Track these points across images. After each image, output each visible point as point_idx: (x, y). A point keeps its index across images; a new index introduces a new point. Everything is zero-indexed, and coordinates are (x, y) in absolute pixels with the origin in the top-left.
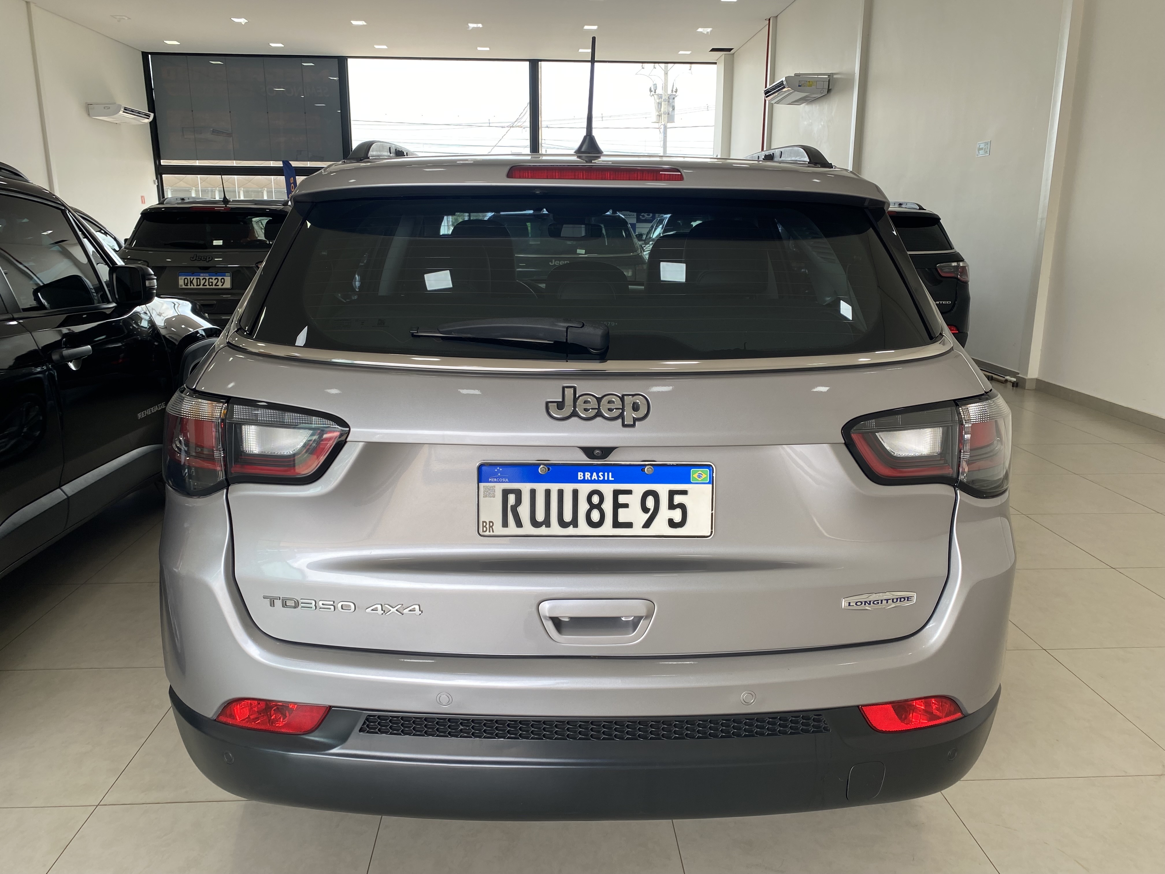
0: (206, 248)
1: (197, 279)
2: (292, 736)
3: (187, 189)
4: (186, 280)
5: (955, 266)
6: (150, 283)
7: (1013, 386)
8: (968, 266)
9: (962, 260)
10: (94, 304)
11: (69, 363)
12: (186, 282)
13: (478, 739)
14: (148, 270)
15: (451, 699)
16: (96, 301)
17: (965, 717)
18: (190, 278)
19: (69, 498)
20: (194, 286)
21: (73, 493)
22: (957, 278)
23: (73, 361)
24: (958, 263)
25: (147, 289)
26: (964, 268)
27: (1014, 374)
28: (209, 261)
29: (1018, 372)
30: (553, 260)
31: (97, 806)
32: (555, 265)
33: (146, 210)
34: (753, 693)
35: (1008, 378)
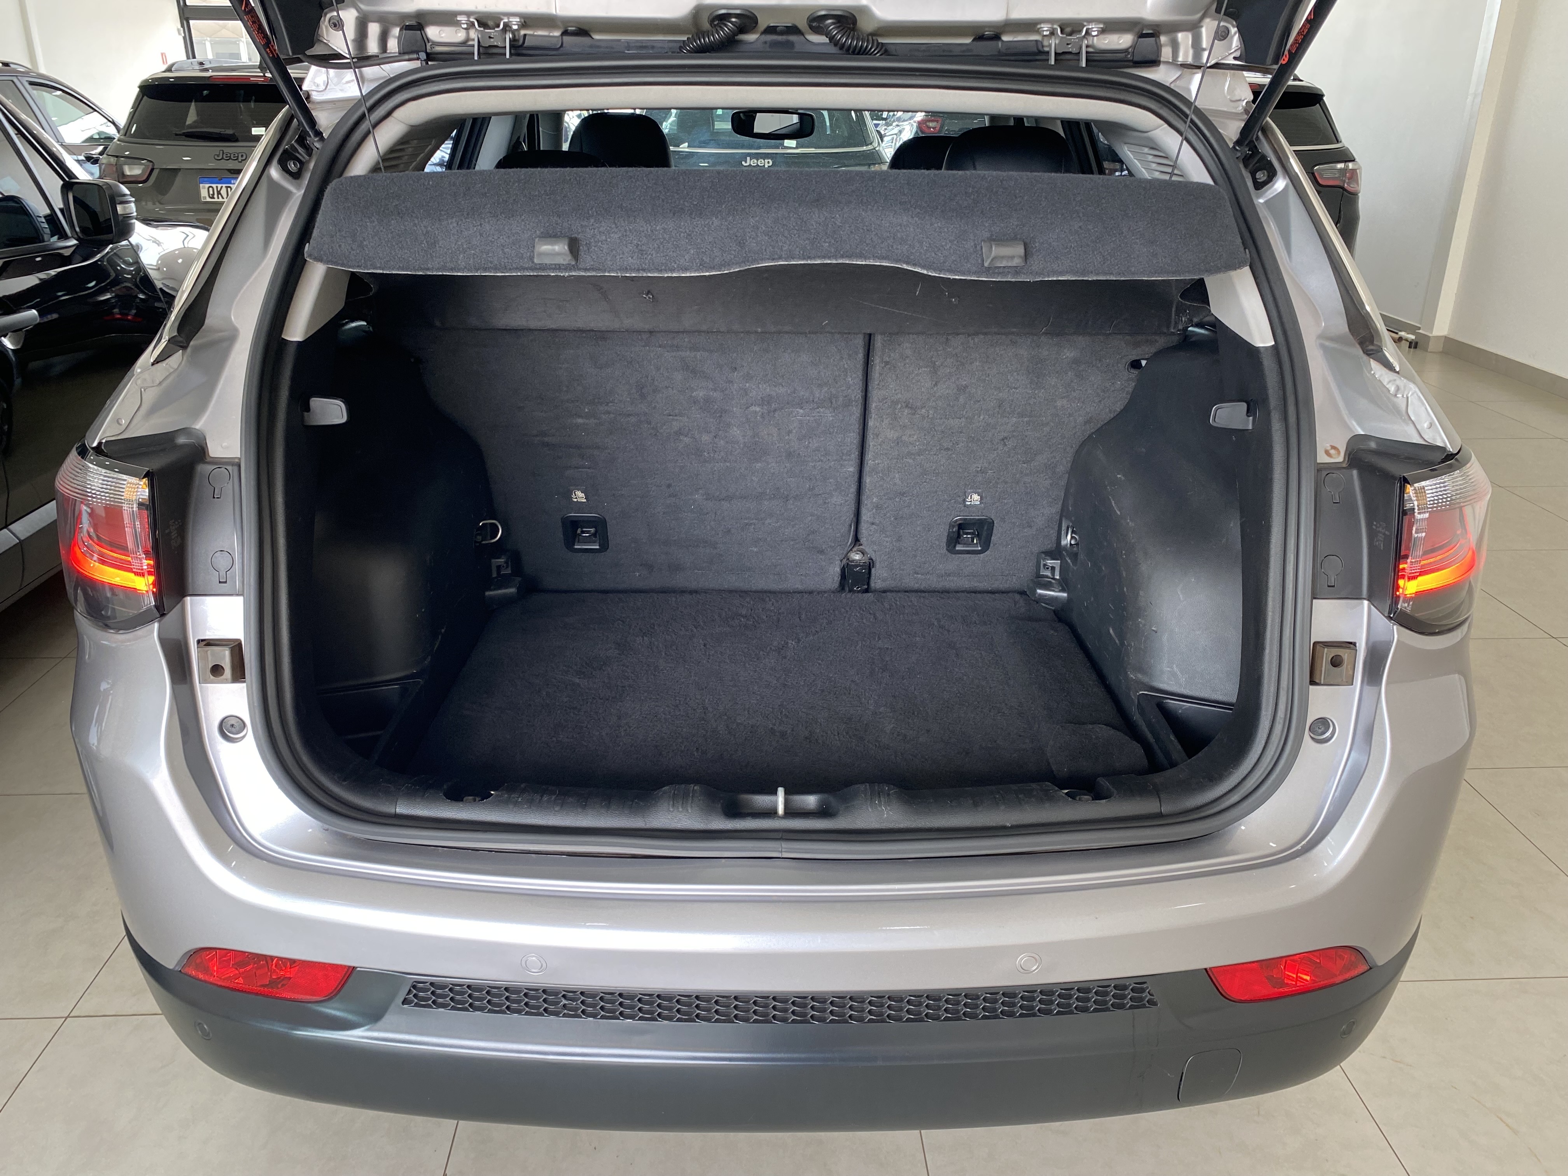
0: (237, 141)
1: (227, 187)
2: (299, 1003)
3: (234, 40)
4: (211, 189)
5: (1341, 169)
6: (125, 208)
7: (1410, 347)
8: (1360, 168)
9: (1353, 160)
10: (44, 241)
11: (3, 338)
12: (211, 192)
13: (591, 1019)
14: (119, 187)
15: (544, 965)
16: (46, 237)
17: (1371, 968)
18: (217, 187)
19: (21, 542)
20: (223, 198)
21: (28, 534)
22: (1343, 188)
23: (10, 334)
24: (1347, 164)
25: (120, 218)
26: (1354, 171)
27: (1412, 329)
28: (242, 160)
29: (1419, 326)
30: (748, 158)
31: (66, 1018)
32: (750, 165)
33: (146, 81)
34: (1037, 957)
35: (1402, 334)
